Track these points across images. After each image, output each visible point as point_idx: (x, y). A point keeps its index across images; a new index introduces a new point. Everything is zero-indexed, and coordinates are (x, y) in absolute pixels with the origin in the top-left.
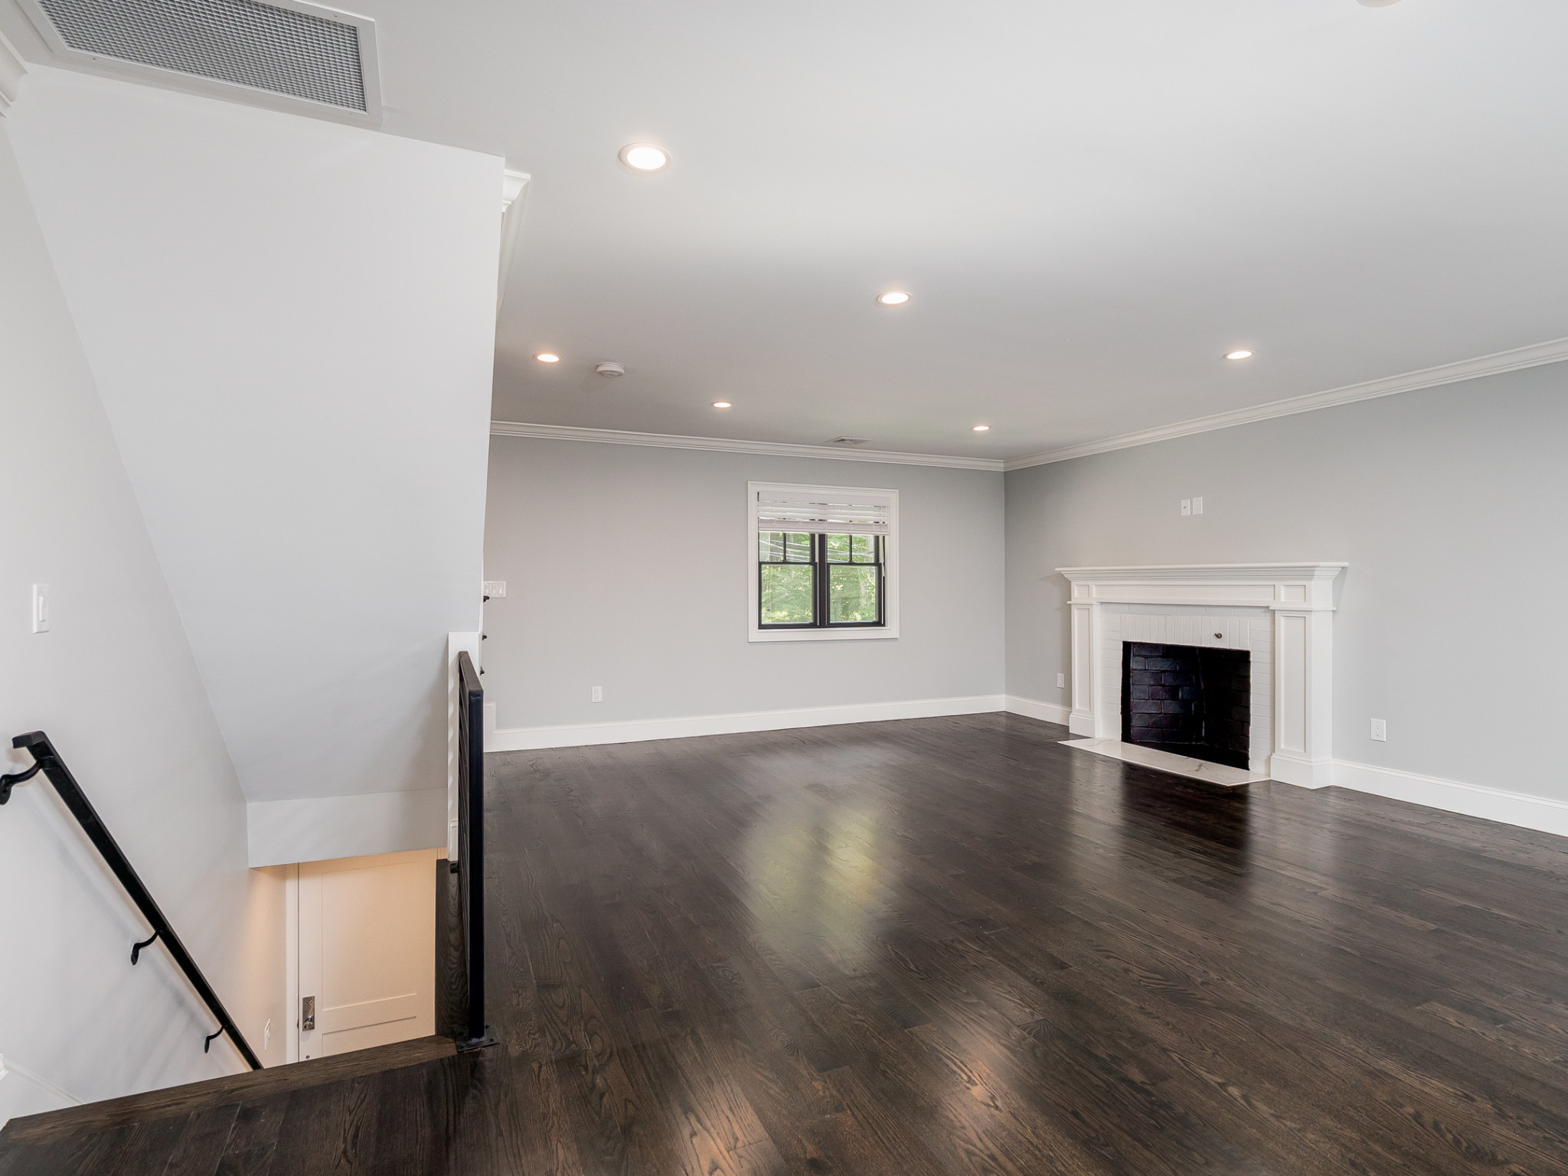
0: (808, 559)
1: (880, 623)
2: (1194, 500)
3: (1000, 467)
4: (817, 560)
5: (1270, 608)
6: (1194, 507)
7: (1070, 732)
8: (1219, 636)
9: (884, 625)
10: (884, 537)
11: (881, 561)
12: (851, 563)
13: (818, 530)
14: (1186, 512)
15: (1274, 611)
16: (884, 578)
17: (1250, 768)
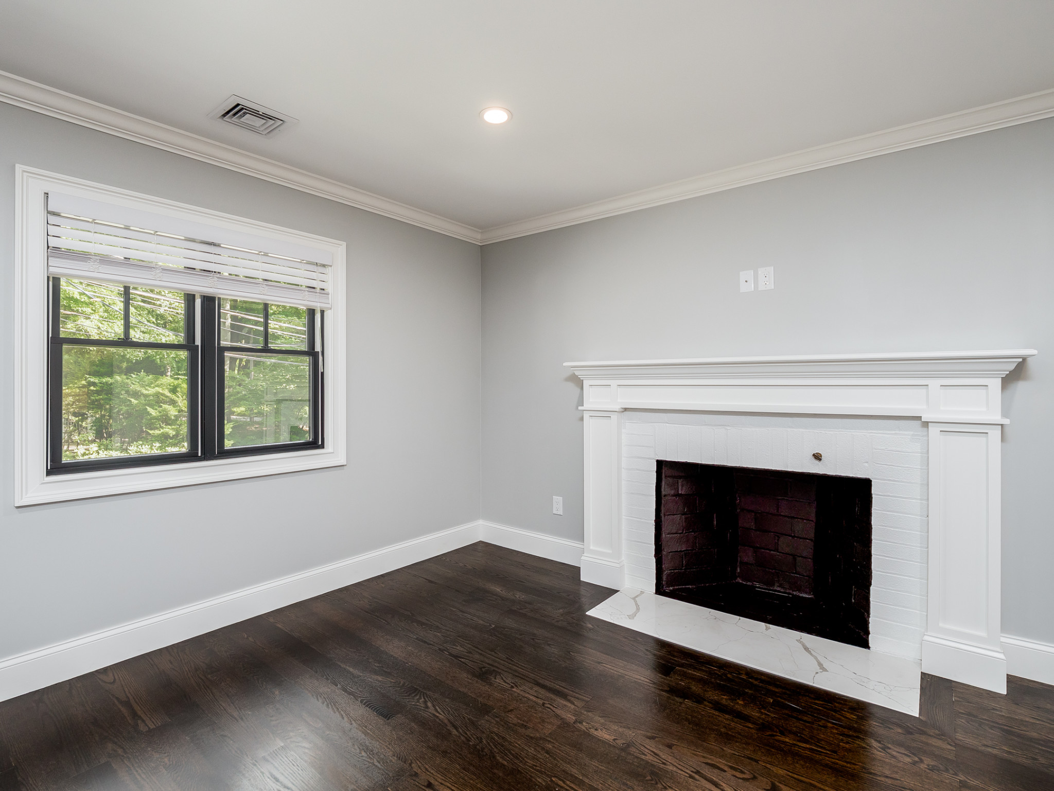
0: (180, 338)
1: (315, 443)
2: (761, 271)
3: (476, 237)
4: (198, 342)
5: (923, 420)
6: (766, 278)
7: (582, 579)
8: (817, 457)
9: (322, 446)
10: (322, 312)
11: (318, 348)
12: (266, 350)
13: (201, 287)
14: (745, 288)
15: (928, 422)
16: (322, 374)
17: (870, 645)
